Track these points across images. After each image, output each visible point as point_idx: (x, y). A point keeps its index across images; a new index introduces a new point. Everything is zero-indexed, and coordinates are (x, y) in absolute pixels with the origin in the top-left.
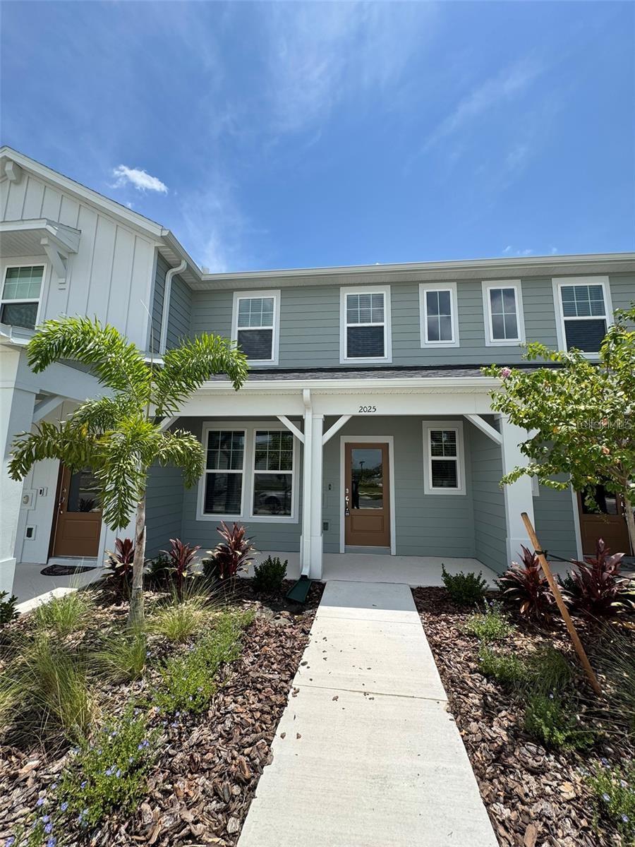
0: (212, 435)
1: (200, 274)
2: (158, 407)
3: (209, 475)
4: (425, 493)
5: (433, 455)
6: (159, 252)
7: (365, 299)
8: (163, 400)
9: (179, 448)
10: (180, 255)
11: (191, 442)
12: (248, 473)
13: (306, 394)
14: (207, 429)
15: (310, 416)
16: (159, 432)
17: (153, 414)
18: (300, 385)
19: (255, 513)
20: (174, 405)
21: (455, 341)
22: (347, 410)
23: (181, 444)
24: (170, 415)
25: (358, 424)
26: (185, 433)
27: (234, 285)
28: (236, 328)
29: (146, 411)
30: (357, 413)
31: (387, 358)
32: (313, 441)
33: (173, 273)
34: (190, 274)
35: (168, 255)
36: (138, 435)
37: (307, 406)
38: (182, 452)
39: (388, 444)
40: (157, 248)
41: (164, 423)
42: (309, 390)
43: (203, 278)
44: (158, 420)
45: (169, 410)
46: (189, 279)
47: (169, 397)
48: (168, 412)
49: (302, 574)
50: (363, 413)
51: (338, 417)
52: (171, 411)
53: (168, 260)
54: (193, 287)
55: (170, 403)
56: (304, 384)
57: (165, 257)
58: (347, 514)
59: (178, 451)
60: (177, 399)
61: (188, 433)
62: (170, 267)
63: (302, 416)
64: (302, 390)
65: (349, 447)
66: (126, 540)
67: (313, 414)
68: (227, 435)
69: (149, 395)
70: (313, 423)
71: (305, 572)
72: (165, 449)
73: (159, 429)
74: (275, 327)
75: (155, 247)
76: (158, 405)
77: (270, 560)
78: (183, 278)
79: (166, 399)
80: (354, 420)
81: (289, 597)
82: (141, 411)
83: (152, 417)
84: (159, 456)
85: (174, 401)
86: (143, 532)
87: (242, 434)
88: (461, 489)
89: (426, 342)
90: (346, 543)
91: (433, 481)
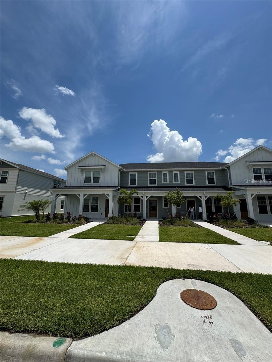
3: (125, 205)
4: (163, 208)
5: (164, 202)
7: (152, 174)
12: (133, 205)
19: (134, 212)
21: (168, 182)
22: (150, 195)
27: (129, 171)
28: (129, 179)
31: (156, 185)
32: (145, 200)
33: (120, 171)
42: (144, 193)
50: (152, 196)
51: (148, 196)
65: (150, 200)
67: (145, 196)
74: (136, 179)
80: (150, 197)
88: (168, 207)
89: (163, 182)
90: (150, 216)
91: (164, 206)
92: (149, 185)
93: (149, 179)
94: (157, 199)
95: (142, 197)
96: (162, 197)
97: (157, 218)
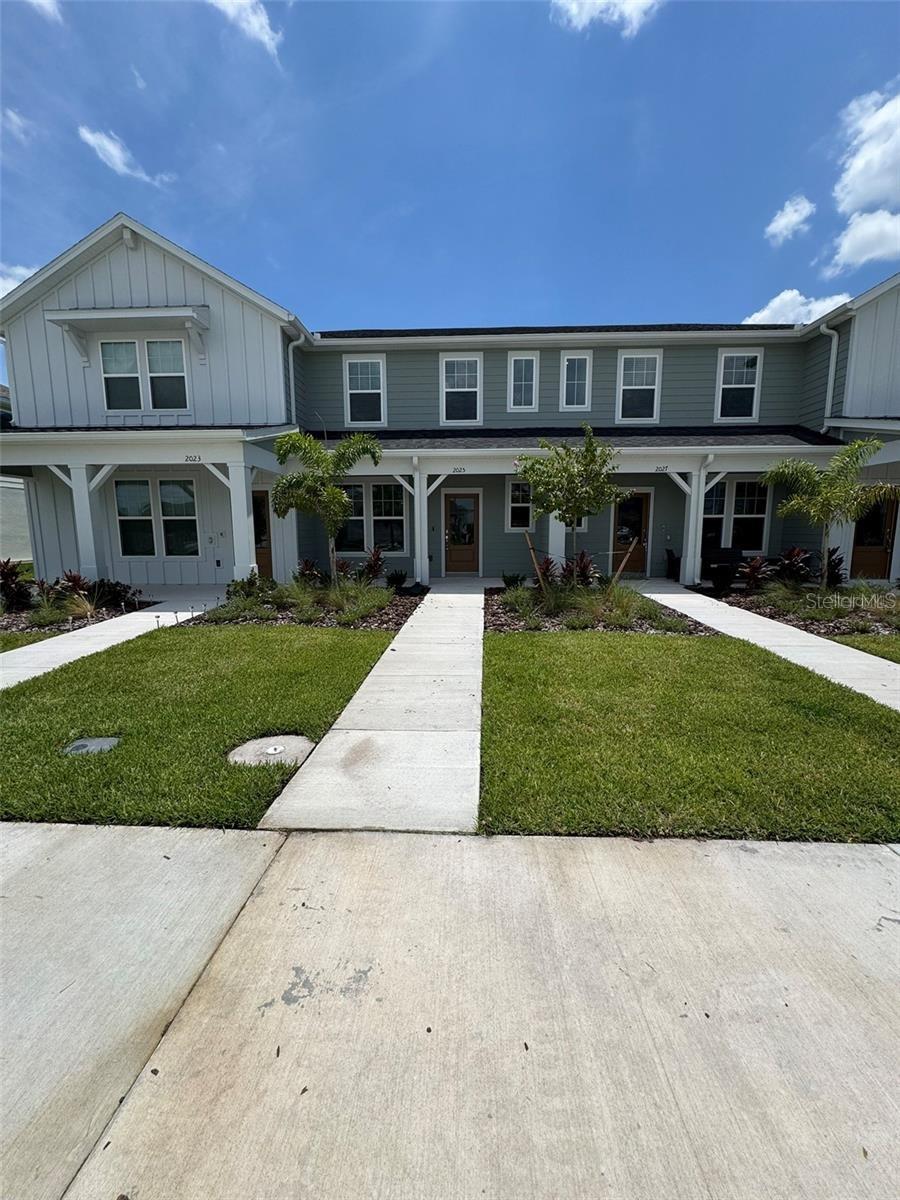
1: (312, 341)
4: (506, 532)
5: (512, 503)
6: (284, 331)
7: (461, 365)
10: (300, 330)
12: (368, 519)
13: (415, 460)
18: (411, 453)
19: (376, 549)
21: (535, 406)
22: (445, 471)
25: (451, 480)
27: (342, 349)
28: (348, 392)
30: (452, 473)
31: (479, 422)
32: (421, 493)
33: (294, 346)
35: (291, 330)
37: (415, 469)
39: (478, 494)
40: (283, 328)
42: (417, 457)
43: (316, 344)
49: (417, 581)
51: (438, 476)
53: (291, 334)
57: (288, 332)
58: (447, 549)
63: (412, 475)
64: (411, 457)
65: (447, 496)
67: (420, 474)
70: (420, 481)
74: (383, 391)
75: (281, 326)
78: (302, 348)
80: (450, 477)
81: (411, 590)
87: (360, 487)
88: (531, 528)
89: (511, 407)
90: (446, 570)
91: (512, 523)
92: (444, 422)
94: (479, 491)
96: (502, 477)
97: (478, 576)
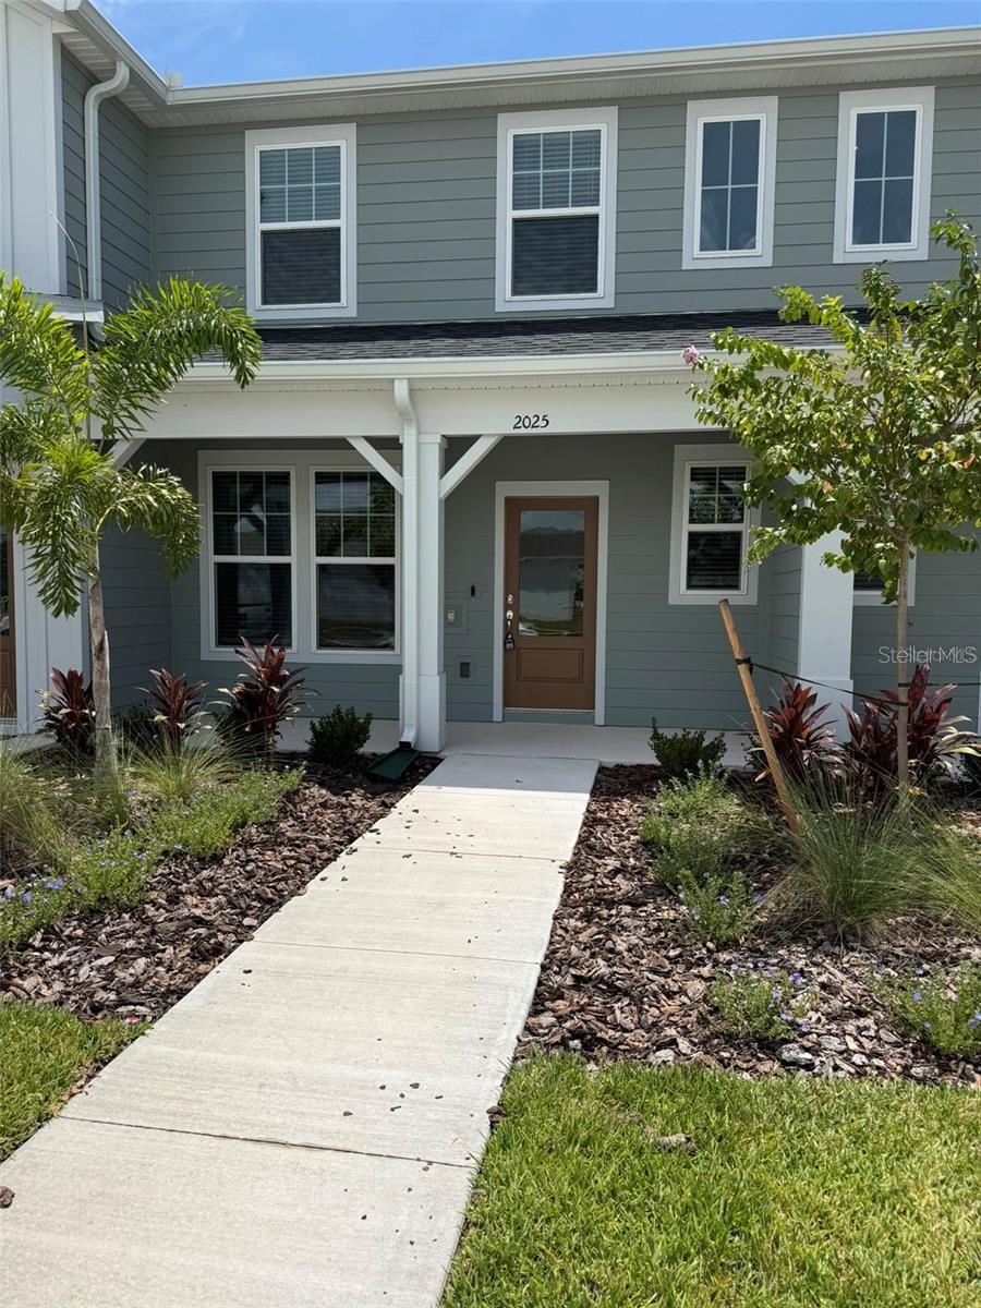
0: (222, 481)
1: (159, 90)
2: (105, 422)
3: (220, 567)
4: (671, 602)
5: (692, 521)
6: (63, 46)
7: (556, 143)
8: (113, 407)
9: (150, 498)
10: (113, 52)
11: (172, 489)
12: (303, 560)
13: (401, 389)
14: (209, 466)
15: (414, 437)
16: (113, 467)
17: (98, 434)
18: (388, 369)
19: (322, 644)
20: (132, 417)
21: (761, 251)
22: (491, 423)
23: (154, 492)
24: (128, 436)
25: (516, 454)
26: (159, 472)
27: (245, 115)
28: (256, 227)
29: (84, 427)
30: (511, 431)
31: (603, 298)
32: (421, 490)
33: (100, 95)
34: (139, 93)
35: (87, 51)
36: (78, 470)
37: (404, 417)
38: (155, 504)
39: (597, 498)
40: (57, 37)
41: (120, 451)
42: (406, 381)
43: (171, 99)
44: (105, 446)
45: (125, 427)
46: (137, 103)
47: (124, 402)
48: (124, 431)
49: (403, 740)
50: (523, 431)
51: (473, 439)
52: (128, 429)
53: (85, 62)
54: (151, 121)
55: (126, 414)
56: (396, 369)
57: (78, 56)
58: (510, 646)
59: (150, 506)
60: (135, 407)
61: (163, 471)
62: (93, 79)
63: (397, 439)
64: (392, 381)
65: (514, 506)
66: (70, 673)
67: (419, 433)
68: (253, 479)
69: (87, 400)
70: (422, 454)
71: (408, 736)
72: (124, 500)
73: (111, 461)
74: (346, 223)
75: (54, 35)
76: (105, 418)
77: (338, 711)
78: (123, 100)
79: (117, 407)
80: (506, 444)
81: (372, 772)
82: (78, 430)
83: (98, 441)
84: (115, 512)
85: (132, 410)
86: (103, 640)
87: (283, 479)
88: (746, 592)
89: (694, 254)
90: (506, 703)
91: (689, 575)
92: (507, 301)
93: (507, 214)
94: (599, 489)
95: (389, 446)
96: (664, 440)
97: (592, 722)
